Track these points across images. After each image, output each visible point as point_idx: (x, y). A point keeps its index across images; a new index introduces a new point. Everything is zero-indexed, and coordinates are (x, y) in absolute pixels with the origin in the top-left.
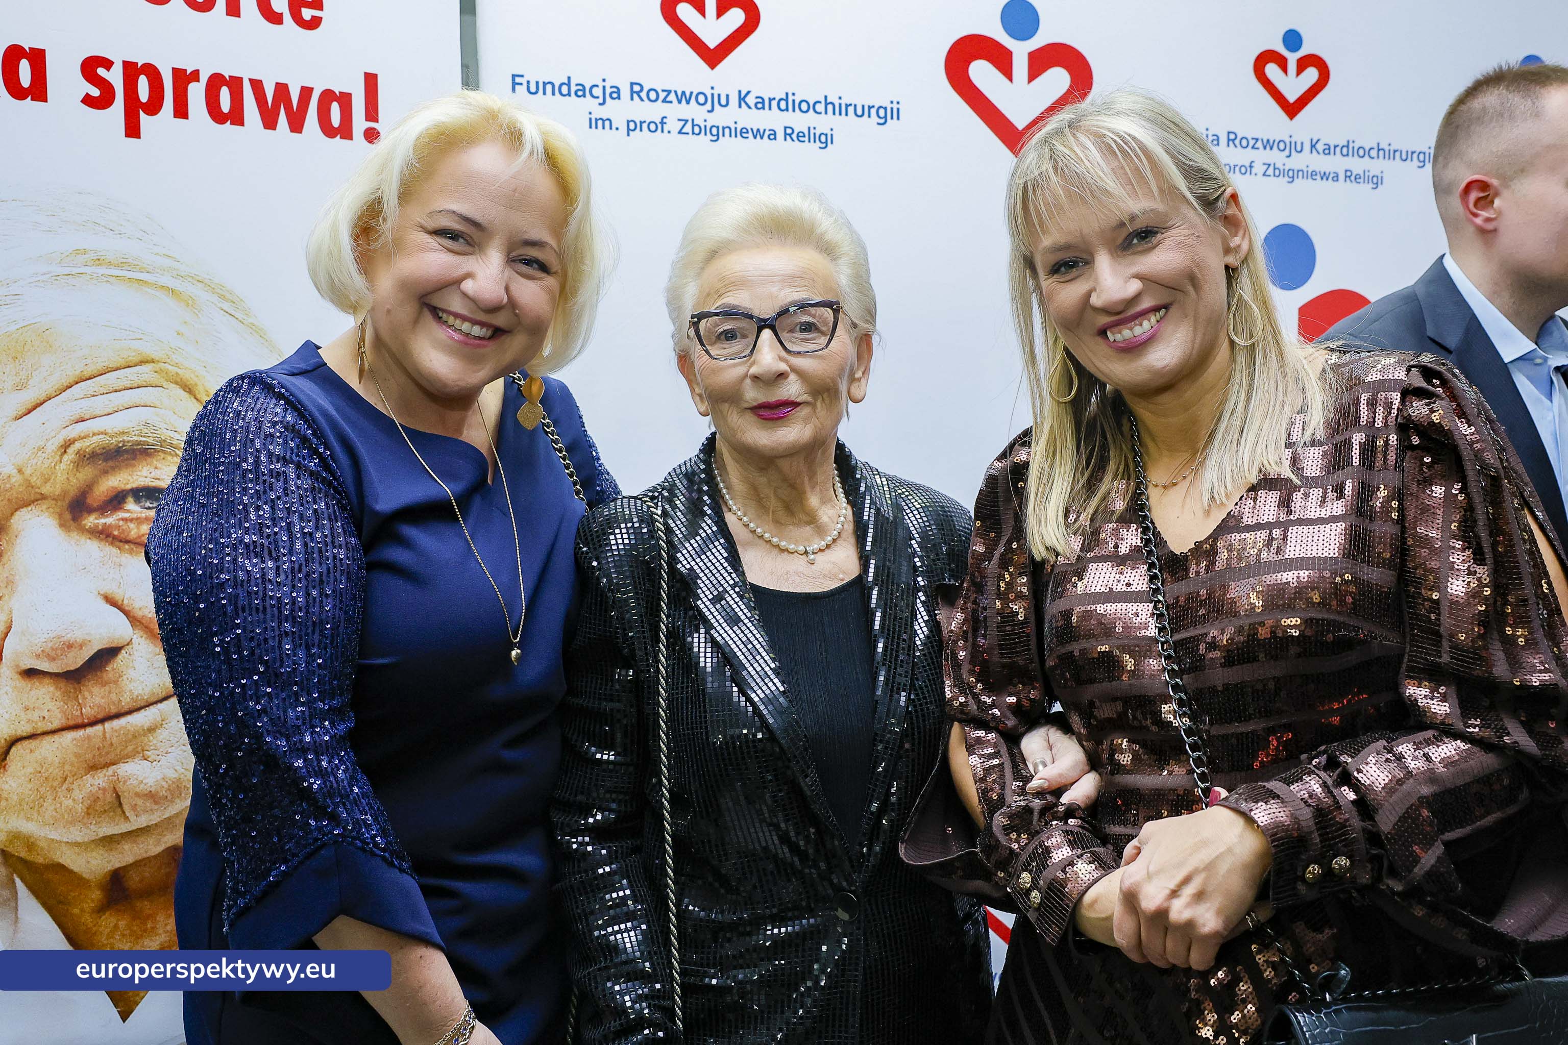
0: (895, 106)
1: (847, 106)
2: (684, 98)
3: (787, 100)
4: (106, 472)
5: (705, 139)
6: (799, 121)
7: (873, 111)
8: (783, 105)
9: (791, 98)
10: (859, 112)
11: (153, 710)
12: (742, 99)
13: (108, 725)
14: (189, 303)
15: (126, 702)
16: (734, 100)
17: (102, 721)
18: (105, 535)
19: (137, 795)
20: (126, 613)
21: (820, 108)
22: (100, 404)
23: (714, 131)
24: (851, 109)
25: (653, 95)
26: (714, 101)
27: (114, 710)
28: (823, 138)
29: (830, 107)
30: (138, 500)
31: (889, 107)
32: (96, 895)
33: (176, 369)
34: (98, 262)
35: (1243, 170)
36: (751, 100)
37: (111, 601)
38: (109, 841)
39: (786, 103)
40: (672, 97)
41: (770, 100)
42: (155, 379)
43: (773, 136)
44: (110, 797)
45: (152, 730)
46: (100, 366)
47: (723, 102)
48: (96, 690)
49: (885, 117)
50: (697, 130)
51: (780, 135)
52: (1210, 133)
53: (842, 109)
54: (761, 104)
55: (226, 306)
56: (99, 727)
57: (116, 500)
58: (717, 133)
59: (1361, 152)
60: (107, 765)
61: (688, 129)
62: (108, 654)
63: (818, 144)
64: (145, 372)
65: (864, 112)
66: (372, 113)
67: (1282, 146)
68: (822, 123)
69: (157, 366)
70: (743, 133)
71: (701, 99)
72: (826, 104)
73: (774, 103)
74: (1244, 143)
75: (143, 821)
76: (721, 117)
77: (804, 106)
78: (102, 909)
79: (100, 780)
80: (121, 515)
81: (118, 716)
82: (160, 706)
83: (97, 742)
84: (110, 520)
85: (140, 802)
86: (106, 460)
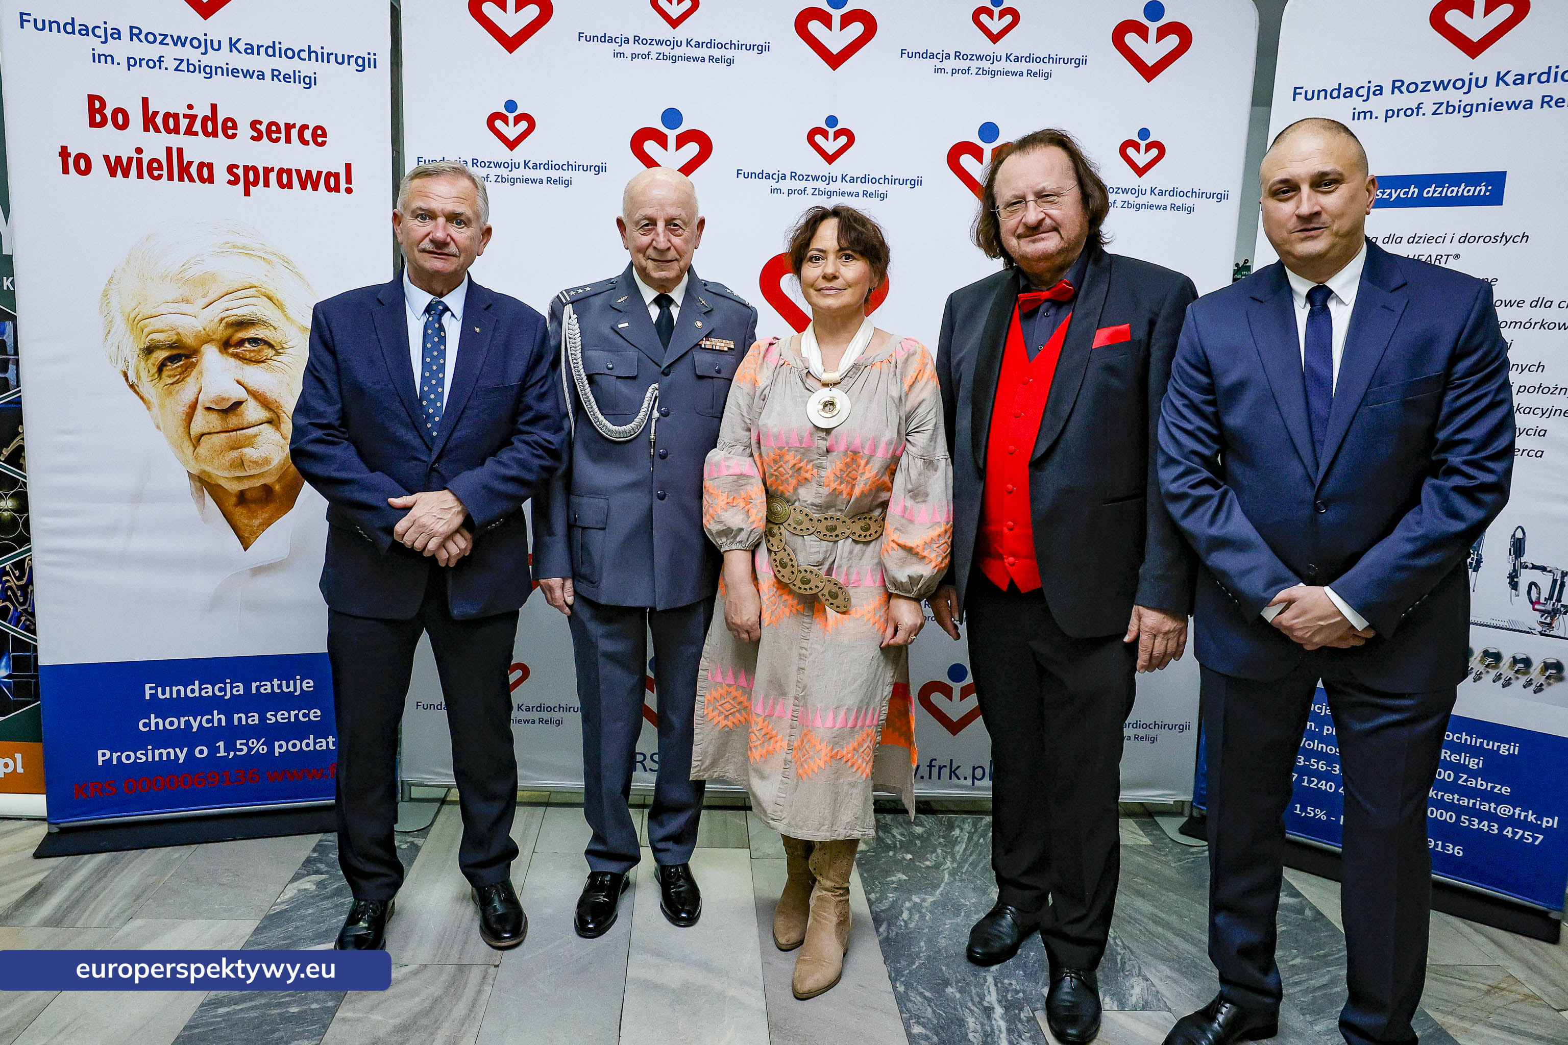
0: (604, 165)
1: (579, 166)
2: (498, 165)
3: (548, 164)
4: (237, 331)
5: (508, 184)
6: (554, 174)
7: (592, 168)
8: (546, 167)
9: (550, 163)
10: (585, 169)
11: (256, 427)
12: (526, 165)
13: (238, 432)
14: (269, 263)
15: (245, 424)
16: (522, 165)
17: (236, 430)
18: (236, 356)
19: (250, 461)
20: (245, 388)
21: (565, 167)
22: (235, 304)
23: (512, 180)
24: (581, 168)
25: (483, 164)
26: (513, 166)
27: (241, 427)
28: (566, 182)
29: (570, 167)
30: (249, 343)
31: (601, 165)
32: (234, 499)
33: (264, 290)
34: (234, 247)
35: (800, 192)
36: (530, 165)
37: (239, 382)
38: (239, 479)
39: (548, 166)
40: (492, 165)
41: (540, 164)
42: (256, 294)
43: (541, 182)
44: (239, 461)
45: (256, 436)
46: (234, 289)
47: (517, 166)
48: (234, 417)
49: (599, 171)
50: (504, 180)
51: (545, 181)
52: (780, 173)
53: (576, 168)
54: (535, 166)
55: (285, 264)
56: (235, 433)
57: (241, 343)
58: (513, 181)
59: (874, 181)
60: (238, 448)
61: (500, 179)
62: (239, 404)
63: (564, 185)
64: (252, 291)
65: (588, 168)
66: (349, 180)
67: (824, 179)
68: (566, 175)
69: (256, 289)
70: (526, 181)
71: (506, 165)
72: (568, 166)
73: (542, 166)
74: (801, 178)
75: (252, 472)
76: (516, 174)
77: (557, 167)
78: (236, 505)
79: (235, 454)
80: (243, 348)
81: (242, 429)
82: (259, 427)
83: (234, 438)
84: (238, 351)
85: (251, 464)
86: (237, 326)
